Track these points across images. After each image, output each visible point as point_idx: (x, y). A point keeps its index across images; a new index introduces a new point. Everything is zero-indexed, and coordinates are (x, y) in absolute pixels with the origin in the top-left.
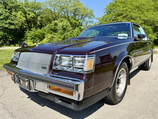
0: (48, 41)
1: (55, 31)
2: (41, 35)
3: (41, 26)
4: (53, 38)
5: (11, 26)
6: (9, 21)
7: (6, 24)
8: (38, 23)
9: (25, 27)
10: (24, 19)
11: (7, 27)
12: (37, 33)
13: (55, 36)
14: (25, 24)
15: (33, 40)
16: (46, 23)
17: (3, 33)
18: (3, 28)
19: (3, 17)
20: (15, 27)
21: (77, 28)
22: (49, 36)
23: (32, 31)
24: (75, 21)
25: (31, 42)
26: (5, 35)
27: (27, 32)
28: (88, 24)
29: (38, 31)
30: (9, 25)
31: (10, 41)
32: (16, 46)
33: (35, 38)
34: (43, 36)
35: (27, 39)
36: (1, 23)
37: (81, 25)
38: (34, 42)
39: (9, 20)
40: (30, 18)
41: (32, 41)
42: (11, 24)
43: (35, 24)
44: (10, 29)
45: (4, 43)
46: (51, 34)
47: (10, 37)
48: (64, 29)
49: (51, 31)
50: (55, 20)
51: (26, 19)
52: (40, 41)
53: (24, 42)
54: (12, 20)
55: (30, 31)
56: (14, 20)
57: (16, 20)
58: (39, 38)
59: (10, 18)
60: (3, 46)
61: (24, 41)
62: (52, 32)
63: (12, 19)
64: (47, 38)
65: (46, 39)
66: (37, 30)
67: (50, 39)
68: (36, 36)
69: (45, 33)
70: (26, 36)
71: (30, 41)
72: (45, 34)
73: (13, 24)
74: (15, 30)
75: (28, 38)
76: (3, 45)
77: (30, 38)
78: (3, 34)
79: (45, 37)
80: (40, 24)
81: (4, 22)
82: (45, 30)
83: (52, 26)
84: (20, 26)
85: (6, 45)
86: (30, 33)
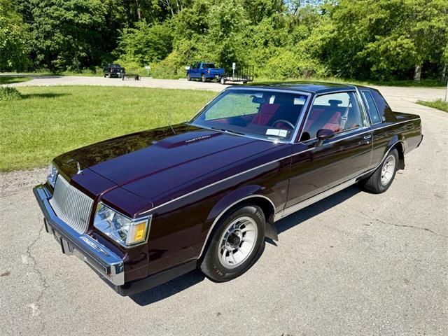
0: (179, 60)
1: (201, 28)
2: (161, 42)
3: (163, 15)
4: (195, 52)
5: (81, 15)
6: (75, 2)
7: (68, 9)
8: (155, 3)
9: (118, 16)
11: (70, 20)
12: (150, 36)
13: (199, 46)
14: (119, 8)
15: (140, 55)
16: (178, 5)
17: (62, 38)
18: (62, 23)
20: (91, 19)
21: (265, 20)
22: (184, 44)
23: (138, 28)
25: (134, 61)
26: (67, 41)
27: (125, 30)
29: (152, 29)
30: (76, 12)
31: (80, 58)
32: (97, 74)
33: (145, 49)
34: (168, 44)
35: (125, 53)
36: (56, 7)
37: (280, 10)
38: (143, 62)
41: (137, 59)
42: (80, 9)
43: (147, 6)
44: (78, 24)
45: (66, 64)
46: (190, 39)
47: (81, 48)
48: (226, 25)
49: (188, 31)
52: (158, 58)
53: (118, 62)
55: (132, 29)
58: (157, 49)
60: (64, 73)
61: (116, 59)
62: (193, 32)
64: (178, 50)
65: (175, 52)
66: (150, 27)
67: (185, 53)
68: (148, 44)
69: (172, 35)
70: (121, 42)
71: (132, 59)
72: (173, 38)
73: (86, 10)
74: (93, 26)
75: (128, 48)
76: (65, 69)
77: (133, 50)
78: (63, 40)
79: (172, 48)
80: (159, 7)
81: (63, 5)
82: (173, 26)
83: (192, 13)
84: (104, 15)
85: (71, 70)
86: (132, 35)
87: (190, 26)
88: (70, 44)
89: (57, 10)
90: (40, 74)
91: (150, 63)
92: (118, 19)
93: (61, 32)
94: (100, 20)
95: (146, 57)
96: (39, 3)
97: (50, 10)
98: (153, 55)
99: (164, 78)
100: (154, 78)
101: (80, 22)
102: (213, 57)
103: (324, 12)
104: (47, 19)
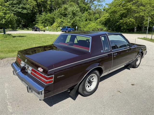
0: (57, 25)
1: (65, 15)
2: (51, 19)
3: (51, 10)
4: (63, 23)
6: (22, 6)
7: (19, 8)
8: (48, 7)
10: (35, 3)
11: (20, 12)
12: (47, 18)
13: (64, 21)
14: (36, 8)
16: (56, 7)
18: (17, 13)
19: (17, 1)
20: (27, 11)
21: (86, 12)
22: (59, 20)
24: (84, 5)
25: (42, 26)
27: (38, 15)
28: (97, 8)
29: (48, 15)
30: (22, 9)
31: (22, 25)
32: (29, 30)
33: (45, 22)
34: (53, 20)
35: (38, 23)
36: (15, 7)
37: (90, 9)
38: (44, 26)
39: (22, 4)
40: (40, 2)
41: (43, 25)
42: (23, 8)
43: (45, 7)
44: (23, 13)
46: (61, 19)
47: (23, 21)
48: (74, 14)
49: (61, 16)
50: (64, 4)
51: (36, 3)
52: (50, 25)
53: (36, 26)
54: (24, 5)
55: (41, 15)
56: (25, 3)
57: (27, 4)
58: (49, 22)
59: (22, 3)
60: (17, 30)
62: (62, 16)
63: (24, 3)
64: (57, 22)
66: (47, 14)
67: (60, 23)
68: (46, 20)
69: (55, 17)
70: (37, 19)
71: (41, 25)
73: (25, 9)
75: (39, 21)
77: (41, 22)
78: (17, 19)
79: (54, 21)
81: (17, 7)
82: (55, 14)
83: (62, 10)
84: (31, 10)
85: (19, 29)
86: (40, 17)
87: (61, 14)
88: (19, 20)
89: (15, 8)
90: (8, 30)
91: (47, 26)
92: (35, 12)
93: (17, 16)
94: (30, 12)
95: (46, 24)
96: (9, 6)
97: (13, 9)
98: (48, 24)
99: (53, 31)
100: (50, 31)
101: (23, 12)
102: (69, 24)
103: (104, 10)
104: (12, 11)
